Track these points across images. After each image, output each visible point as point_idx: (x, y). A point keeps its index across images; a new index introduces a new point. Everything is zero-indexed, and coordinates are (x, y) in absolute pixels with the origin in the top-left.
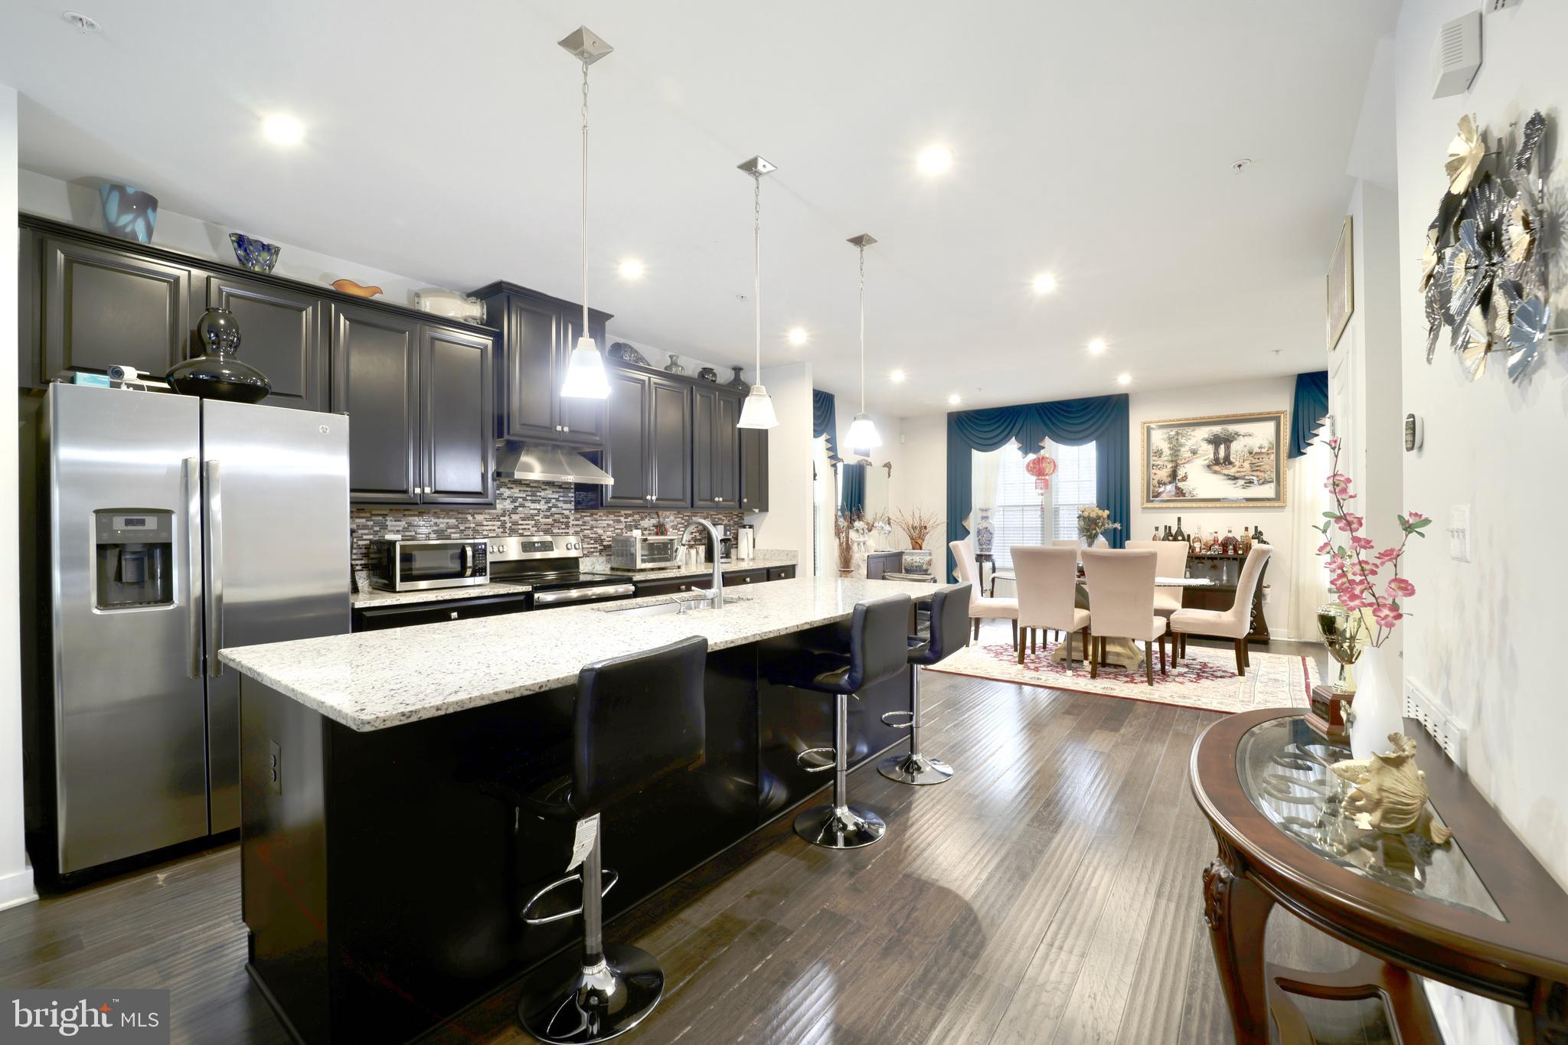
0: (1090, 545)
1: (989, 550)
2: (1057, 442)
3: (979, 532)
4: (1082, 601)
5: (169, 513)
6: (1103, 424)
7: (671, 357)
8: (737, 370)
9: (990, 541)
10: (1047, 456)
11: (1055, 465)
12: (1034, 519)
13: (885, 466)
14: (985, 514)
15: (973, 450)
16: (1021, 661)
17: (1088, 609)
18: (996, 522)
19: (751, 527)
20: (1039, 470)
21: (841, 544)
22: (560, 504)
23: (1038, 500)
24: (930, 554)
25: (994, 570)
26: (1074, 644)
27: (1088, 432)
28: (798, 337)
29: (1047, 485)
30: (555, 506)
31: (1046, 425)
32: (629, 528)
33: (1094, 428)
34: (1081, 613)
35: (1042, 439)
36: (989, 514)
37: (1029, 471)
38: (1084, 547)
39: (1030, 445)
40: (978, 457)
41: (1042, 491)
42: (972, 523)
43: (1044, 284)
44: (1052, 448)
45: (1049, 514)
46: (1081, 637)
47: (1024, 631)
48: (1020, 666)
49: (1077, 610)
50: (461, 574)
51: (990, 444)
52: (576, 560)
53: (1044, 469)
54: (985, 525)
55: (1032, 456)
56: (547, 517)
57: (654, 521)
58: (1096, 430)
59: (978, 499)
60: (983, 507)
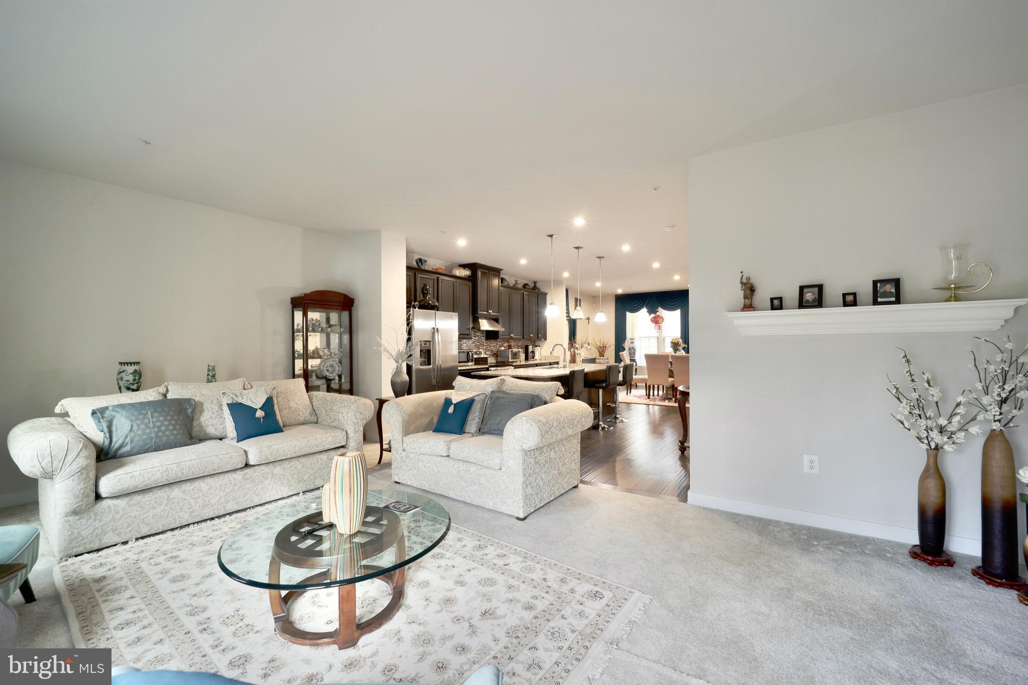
0: (675, 353)
1: (634, 357)
2: (664, 309)
3: (630, 349)
4: (671, 374)
5: (430, 341)
6: (683, 302)
7: (516, 281)
8: (535, 283)
9: (634, 353)
10: (660, 315)
11: (663, 319)
12: (654, 343)
13: (587, 319)
14: (632, 341)
15: (627, 312)
16: (649, 398)
17: (673, 378)
18: (637, 345)
19: (539, 346)
20: (657, 321)
21: (571, 354)
22: (482, 338)
23: (657, 334)
24: (608, 359)
25: (636, 365)
26: (669, 392)
27: (677, 305)
28: (566, 275)
29: (660, 328)
30: (480, 338)
31: (660, 303)
32: (501, 347)
33: (679, 304)
34: (671, 379)
35: (658, 308)
36: (634, 341)
37: (652, 322)
38: (673, 354)
39: (652, 311)
40: (629, 315)
41: (658, 331)
42: (627, 345)
43: (656, 265)
44: (662, 312)
45: (660, 341)
46: (671, 389)
47: (650, 386)
48: (648, 400)
49: (669, 378)
50: (468, 361)
51: (635, 310)
52: (487, 358)
53: (658, 321)
54: (632, 346)
55: (653, 315)
56: (478, 342)
57: (507, 344)
58: (680, 305)
59: (629, 334)
60: (631, 338)
